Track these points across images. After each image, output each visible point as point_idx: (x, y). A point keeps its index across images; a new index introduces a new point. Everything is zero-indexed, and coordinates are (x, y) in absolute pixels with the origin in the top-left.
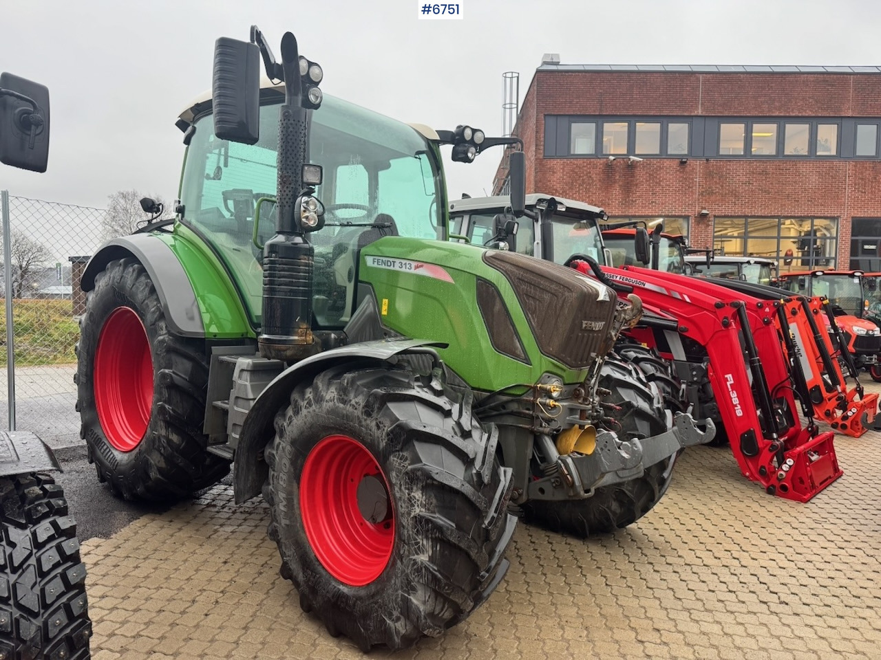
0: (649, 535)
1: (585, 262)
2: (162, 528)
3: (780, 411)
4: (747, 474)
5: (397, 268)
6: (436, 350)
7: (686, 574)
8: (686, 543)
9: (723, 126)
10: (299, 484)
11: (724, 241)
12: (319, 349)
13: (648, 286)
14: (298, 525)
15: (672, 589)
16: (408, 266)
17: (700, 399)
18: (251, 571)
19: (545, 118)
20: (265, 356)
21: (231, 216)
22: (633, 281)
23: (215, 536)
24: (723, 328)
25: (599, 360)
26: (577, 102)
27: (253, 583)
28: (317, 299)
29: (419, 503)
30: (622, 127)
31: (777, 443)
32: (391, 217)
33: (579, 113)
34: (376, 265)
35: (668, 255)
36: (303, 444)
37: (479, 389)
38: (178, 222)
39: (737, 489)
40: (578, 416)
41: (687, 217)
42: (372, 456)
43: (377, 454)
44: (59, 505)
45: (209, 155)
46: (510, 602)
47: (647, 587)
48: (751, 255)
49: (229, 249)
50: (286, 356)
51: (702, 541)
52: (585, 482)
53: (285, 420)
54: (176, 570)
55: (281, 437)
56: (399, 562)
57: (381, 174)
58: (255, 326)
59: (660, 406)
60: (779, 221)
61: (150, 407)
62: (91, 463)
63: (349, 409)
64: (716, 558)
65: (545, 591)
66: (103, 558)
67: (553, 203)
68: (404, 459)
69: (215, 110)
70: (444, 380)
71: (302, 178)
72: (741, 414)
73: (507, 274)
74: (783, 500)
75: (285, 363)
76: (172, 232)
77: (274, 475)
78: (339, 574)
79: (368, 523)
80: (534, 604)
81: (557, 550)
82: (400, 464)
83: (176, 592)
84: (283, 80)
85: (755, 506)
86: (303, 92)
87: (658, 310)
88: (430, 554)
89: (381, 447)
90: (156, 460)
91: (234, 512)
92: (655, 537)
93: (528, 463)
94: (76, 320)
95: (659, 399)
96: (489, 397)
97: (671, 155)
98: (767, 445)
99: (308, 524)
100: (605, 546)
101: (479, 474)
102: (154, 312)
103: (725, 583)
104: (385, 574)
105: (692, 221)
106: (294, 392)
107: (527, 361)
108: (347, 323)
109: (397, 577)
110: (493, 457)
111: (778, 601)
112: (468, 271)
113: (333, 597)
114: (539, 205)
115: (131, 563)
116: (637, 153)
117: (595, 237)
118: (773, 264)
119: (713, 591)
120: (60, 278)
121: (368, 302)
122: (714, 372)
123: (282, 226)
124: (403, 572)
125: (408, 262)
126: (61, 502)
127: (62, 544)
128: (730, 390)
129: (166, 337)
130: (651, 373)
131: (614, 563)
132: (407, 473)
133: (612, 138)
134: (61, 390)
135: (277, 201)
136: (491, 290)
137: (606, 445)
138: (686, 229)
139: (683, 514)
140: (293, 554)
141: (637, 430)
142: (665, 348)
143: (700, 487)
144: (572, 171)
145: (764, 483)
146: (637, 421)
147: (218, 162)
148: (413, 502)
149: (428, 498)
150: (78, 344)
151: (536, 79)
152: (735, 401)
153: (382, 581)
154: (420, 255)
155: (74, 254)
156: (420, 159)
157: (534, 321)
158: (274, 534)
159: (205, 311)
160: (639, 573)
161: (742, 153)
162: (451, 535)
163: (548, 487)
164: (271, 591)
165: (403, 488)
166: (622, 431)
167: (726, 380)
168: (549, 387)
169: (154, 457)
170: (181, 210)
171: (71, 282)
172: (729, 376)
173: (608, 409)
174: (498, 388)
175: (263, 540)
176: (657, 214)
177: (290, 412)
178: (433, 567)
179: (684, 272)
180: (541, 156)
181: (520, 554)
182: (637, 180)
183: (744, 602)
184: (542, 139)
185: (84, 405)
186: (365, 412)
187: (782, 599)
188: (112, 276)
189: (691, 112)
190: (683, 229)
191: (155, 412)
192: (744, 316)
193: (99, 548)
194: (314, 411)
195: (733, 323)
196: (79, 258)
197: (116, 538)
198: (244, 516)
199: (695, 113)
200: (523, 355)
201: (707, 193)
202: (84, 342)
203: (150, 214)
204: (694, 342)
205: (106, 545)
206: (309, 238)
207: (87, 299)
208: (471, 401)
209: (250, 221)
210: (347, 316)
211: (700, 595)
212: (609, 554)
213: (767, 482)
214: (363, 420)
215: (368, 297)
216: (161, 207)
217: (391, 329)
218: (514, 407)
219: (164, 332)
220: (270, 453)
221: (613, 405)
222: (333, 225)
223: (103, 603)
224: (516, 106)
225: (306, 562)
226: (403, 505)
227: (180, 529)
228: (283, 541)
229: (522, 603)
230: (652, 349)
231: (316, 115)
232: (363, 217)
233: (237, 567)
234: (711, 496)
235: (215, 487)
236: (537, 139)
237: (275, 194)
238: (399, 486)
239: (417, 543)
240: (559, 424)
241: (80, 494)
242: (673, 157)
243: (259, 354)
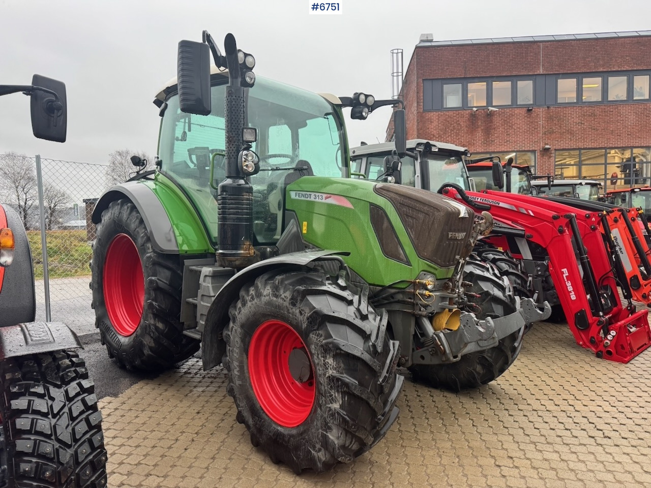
0: (505, 389)
1: (454, 189)
2: (154, 389)
3: (605, 295)
4: (581, 343)
5: (312, 199)
6: (341, 257)
7: (533, 417)
8: (534, 395)
9: (559, 81)
10: (247, 355)
11: (563, 168)
12: (259, 259)
13: (502, 205)
14: (248, 384)
15: (523, 428)
16: (320, 197)
17: (544, 288)
18: (216, 418)
19: (423, 81)
20: (221, 266)
21: (195, 166)
22: (490, 201)
23: (190, 395)
24: (559, 234)
25: (462, 261)
26: (447, 69)
27: (218, 427)
28: (257, 224)
29: (331, 367)
30: (482, 86)
31: (604, 319)
32: (307, 162)
33: (449, 77)
34: (297, 197)
35: (518, 181)
36: (249, 327)
37: (374, 285)
38: (158, 172)
39: (573, 354)
40: (447, 303)
41: (534, 152)
42: (297, 334)
43: (300, 332)
44: (83, 372)
45: (177, 123)
46: (402, 438)
47: (504, 427)
48: (584, 178)
49: (194, 190)
50: (236, 265)
51: (545, 393)
52: (454, 350)
53: (236, 310)
54: (164, 418)
55: (234, 322)
56: (319, 409)
57: (301, 131)
58: (214, 244)
59: (511, 293)
60: (606, 151)
61: (143, 304)
62: (103, 344)
63: (280, 300)
64: (556, 405)
65: (427, 430)
66: (113, 410)
67: (428, 146)
68: (319, 335)
69: (180, 92)
70: (347, 278)
71: (243, 137)
72: (575, 298)
73: (392, 200)
74: (609, 362)
75: (235, 270)
76: (153, 179)
77: (229, 349)
78: (277, 419)
79: (296, 382)
80: (420, 439)
81: (437, 401)
82: (317, 339)
83: (164, 434)
84: (226, 68)
85: (587, 367)
86: (242, 76)
87: (510, 223)
88: (341, 404)
89: (303, 327)
90: (148, 341)
91: (204, 378)
92: (510, 390)
93: (412, 338)
94: (89, 244)
95: (510, 289)
96: (381, 291)
97: (520, 105)
98: (595, 321)
99: (255, 385)
100: (472, 398)
101: (374, 346)
102: (143, 237)
103: (563, 423)
104: (309, 419)
105: (538, 154)
106: (242, 290)
107: (408, 263)
108: (278, 240)
109: (318, 420)
110: (384, 333)
111: (603, 436)
112: (363, 199)
113: (274, 435)
114: (418, 148)
115: (133, 414)
116: (494, 104)
117: (462, 169)
118: (600, 184)
119: (554, 429)
120: (78, 215)
121: (293, 224)
122: (553, 267)
123: (229, 172)
124: (322, 416)
125: (320, 194)
126: (83, 370)
127: (86, 398)
128: (566, 280)
129: (152, 254)
130: (506, 269)
131: (479, 410)
132: (322, 346)
133: (475, 94)
134: (81, 294)
135: (226, 155)
136: (380, 213)
137: (467, 323)
138: (534, 160)
139: (531, 373)
140: (245, 405)
141: (494, 312)
142: (516, 251)
143: (545, 353)
144: (445, 120)
145: (594, 350)
146: (493, 305)
147: (184, 129)
148: (327, 366)
149: (338, 363)
150: (91, 261)
151: (415, 53)
152: (570, 288)
153: (307, 423)
154: (328, 189)
155: (86, 197)
156: (328, 119)
157: (412, 233)
158: (231, 392)
159: (179, 235)
160: (498, 417)
161: (575, 101)
162: (355, 389)
163: (426, 354)
164: (231, 433)
165: (320, 356)
166: (482, 313)
167: (563, 273)
168: (424, 282)
169: (146, 339)
170: (159, 164)
171: (85, 217)
172: (565, 270)
173: (471, 297)
174: (387, 283)
175: (225, 396)
176: (511, 150)
177: (239, 304)
178: (343, 413)
179: (531, 193)
180: (421, 110)
181: (409, 404)
182: (495, 125)
183: (577, 437)
184: (422, 98)
185: (97, 304)
186: (292, 303)
187: (606, 435)
188: (113, 212)
189: (534, 72)
190: (531, 160)
191: (146, 308)
192: (575, 225)
193: (111, 404)
194: (256, 303)
195: (567, 230)
196: (90, 200)
197: (122, 397)
198: (210, 380)
199: (538, 72)
200: (405, 259)
201: (549, 133)
202: (95, 260)
203: (138, 167)
204: (538, 246)
205: (116, 402)
206: (249, 180)
207: (97, 229)
208: (367, 293)
209: (208, 170)
210: (278, 235)
211: (544, 432)
212: (476, 403)
213: (596, 349)
214: (290, 309)
215: (292, 221)
216: (145, 162)
217: (309, 243)
218: (400, 297)
219: (151, 250)
220: (226, 334)
221: (474, 294)
222: (266, 170)
223: (115, 441)
224: (401, 74)
225: (254, 411)
226: (320, 369)
227: (166, 390)
228: (237, 396)
229: (410, 439)
230: (506, 252)
231: (252, 92)
232: (288, 163)
233: (206, 416)
234: (553, 360)
235: (190, 360)
236: (418, 98)
237: (225, 149)
238: (317, 355)
239: (331, 396)
240: (434, 309)
241: (96, 367)
242: (522, 106)
243: (217, 264)
